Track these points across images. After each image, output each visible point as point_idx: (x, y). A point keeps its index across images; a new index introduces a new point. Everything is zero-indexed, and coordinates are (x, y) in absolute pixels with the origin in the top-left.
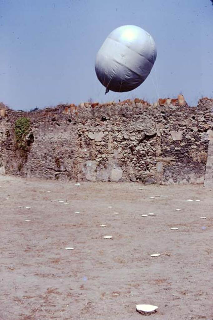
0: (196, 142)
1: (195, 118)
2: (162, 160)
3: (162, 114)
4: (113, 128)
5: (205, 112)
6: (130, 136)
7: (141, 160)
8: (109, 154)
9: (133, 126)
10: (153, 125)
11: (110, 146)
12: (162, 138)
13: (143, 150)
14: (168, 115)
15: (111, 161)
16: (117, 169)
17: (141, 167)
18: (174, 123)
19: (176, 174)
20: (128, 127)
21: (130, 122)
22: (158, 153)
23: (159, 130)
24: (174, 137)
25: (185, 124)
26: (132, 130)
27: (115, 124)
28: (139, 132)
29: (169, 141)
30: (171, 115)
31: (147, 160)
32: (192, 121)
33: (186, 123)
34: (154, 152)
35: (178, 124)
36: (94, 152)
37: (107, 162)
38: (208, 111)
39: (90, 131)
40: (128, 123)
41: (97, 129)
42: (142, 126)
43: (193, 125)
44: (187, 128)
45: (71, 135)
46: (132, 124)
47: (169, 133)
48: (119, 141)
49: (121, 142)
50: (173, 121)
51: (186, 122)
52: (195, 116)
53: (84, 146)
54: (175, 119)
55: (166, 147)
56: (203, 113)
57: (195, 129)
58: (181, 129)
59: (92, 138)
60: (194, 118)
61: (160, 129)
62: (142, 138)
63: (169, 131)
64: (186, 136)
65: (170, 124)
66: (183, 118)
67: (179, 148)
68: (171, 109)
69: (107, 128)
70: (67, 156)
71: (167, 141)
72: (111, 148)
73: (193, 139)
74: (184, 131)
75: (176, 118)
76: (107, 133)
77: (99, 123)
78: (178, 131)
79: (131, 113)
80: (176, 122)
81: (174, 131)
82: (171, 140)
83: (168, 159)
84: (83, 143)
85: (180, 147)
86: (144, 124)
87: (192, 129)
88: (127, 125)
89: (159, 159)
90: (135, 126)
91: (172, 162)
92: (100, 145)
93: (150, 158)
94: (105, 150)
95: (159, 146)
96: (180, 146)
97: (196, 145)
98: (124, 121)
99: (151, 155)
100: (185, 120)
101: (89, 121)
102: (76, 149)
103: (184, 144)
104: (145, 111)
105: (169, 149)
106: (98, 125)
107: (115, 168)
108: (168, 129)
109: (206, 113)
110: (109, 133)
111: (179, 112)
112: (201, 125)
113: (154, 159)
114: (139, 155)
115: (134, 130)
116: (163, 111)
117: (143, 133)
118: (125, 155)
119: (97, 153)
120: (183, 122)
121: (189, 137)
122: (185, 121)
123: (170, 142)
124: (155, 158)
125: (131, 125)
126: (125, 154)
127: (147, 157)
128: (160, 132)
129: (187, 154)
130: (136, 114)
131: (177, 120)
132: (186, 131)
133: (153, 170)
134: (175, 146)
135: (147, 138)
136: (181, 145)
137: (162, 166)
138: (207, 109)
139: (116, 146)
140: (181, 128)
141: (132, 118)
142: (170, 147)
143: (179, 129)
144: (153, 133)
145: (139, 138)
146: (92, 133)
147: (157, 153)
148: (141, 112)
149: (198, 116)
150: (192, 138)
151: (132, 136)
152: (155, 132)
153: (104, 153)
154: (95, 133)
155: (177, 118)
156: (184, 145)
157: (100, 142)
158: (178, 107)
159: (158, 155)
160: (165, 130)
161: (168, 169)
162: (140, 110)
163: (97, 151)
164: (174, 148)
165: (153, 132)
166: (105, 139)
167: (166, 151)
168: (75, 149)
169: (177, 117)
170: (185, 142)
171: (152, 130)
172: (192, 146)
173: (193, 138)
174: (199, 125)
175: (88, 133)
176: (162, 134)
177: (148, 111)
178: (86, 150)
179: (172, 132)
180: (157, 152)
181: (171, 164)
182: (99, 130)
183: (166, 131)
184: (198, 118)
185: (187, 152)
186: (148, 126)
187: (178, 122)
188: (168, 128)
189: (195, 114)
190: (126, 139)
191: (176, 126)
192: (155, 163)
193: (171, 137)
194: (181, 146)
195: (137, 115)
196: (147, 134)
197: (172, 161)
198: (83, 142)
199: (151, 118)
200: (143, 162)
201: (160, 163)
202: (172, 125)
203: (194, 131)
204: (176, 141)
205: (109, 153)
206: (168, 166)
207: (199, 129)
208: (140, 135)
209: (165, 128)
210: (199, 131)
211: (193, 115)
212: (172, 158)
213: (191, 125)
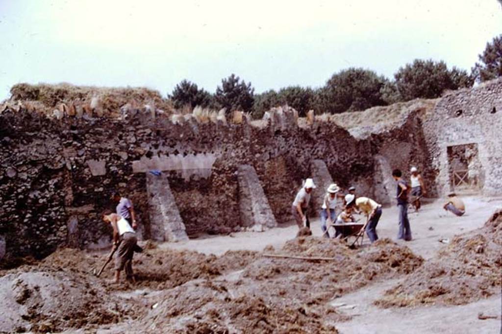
0: (126, 177)
1: (124, 138)
2: (76, 213)
3: (72, 131)
5: (137, 127)
7: (39, 216)
9: (24, 154)
10: (59, 151)
12: (74, 173)
13: (43, 198)
14: (82, 132)
17: (41, 228)
18: (92, 146)
19: (99, 234)
20: (14, 155)
21: (17, 146)
22: (70, 201)
23: (68, 158)
24: (94, 171)
25: (110, 148)
26: (21, 160)
28: (34, 164)
30: (87, 132)
31: (51, 215)
32: (118, 142)
34: (62, 200)
35: (99, 149)
38: (141, 126)
40: (14, 147)
42: (40, 154)
43: (122, 149)
44: (113, 154)
46: (21, 149)
47: (85, 164)
50: (91, 142)
51: (111, 145)
52: (123, 134)
55: (80, 188)
56: (134, 129)
57: (124, 156)
58: (103, 156)
60: (121, 137)
61: (70, 157)
62: (40, 175)
63: (85, 160)
64: (111, 168)
65: (86, 148)
66: (106, 138)
67: (101, 189)
68: (86, 123)
71: (83, 178)
73: (120, 172)
74: (108, 159)
75: (95, 138)
78: (98, 160)
79: (20, 128)
80: (95, 146)
81: (93, 160)
82: (88, 176)
83: (85, 209)
85: (101, 187)
86: (42, 150)
87: (119, 155)
88: (11, 152)
89: (71, 211)
90: (27, 154)
91: (91, 214)
93: (56, 212)
95: (70, 188)
96: (102, 185)
97: (126, 181)
99: (56, 206)
100: (108, 141)
103: (108, 181)
104: (44, 126)
105: (85, 192)
108: (84, 157)
109: (138, 130)
111: (98, 127)
112: (132, 149)
113: (62, 212)
114: (35, 207)
115: (24, 160)
116: (75, 125)
117: (40, 166)
118: (9, 209)
120: (106, 144)
121: (115, 168)
122: (108, 143)
123: (88, 178)
124: (63, 210)
125: (20, 152)
126: (8, 207)
127: (49, 209)
128: (71, 163)
130: (28, 131)
131: (97, 141)
132: (110, 159)
133: (62, 231)
134: (95, 186)
136: (103, 183)
137: (77, 222)
138: (139, 124)
140: (103, 154)
141: (22, 138)
142: (86, 188)
143: (99, 156)
144: (60, 165)
145: (34, 175)
147: (68, 200)
148: (38, 126)
149: (127, 134)
150: (119, 170)
151: (20, 172)
152: (63, 162)
156: (108, 183)
158: (97, 119)
159: (69, 204)
160: (79, 158)
161: (87, 227)
162: (36, 124)
164: (94, 190)
165: (60, 162)
167: (81, 196)
169: (97, 136)
170: (110, 178)
171: (57, 159)
172: (121, 184)
174: (130, 149)
176: (74, 167)
177: (50, 126)
179: (91, 162)
180: (67, 198)
181: (91, 217)
183: (80, 161)
184: (128, 138)
186: (50, 153)
187: (99, 145)
188: (83, 155)
189: (123, 131)
190: (10, 178)
191: (96, 152)
192: (65, 218)
193: (89, 170)
194: (104, 185)
195: (33, 132)
196: (49, 166)
197: (91, 211)
199: (55, 138)
200: (44, 219)
201: (72, 217)
202: (89, 149)
203: (121, 159)
204: (97, 176)
206: (85, 221)
207: (130, 155)
208: (36, 170)
209: (78, 156)
210: (130, 159)
211: (121, 133)
212: (90, 207)
213: (118, 149)
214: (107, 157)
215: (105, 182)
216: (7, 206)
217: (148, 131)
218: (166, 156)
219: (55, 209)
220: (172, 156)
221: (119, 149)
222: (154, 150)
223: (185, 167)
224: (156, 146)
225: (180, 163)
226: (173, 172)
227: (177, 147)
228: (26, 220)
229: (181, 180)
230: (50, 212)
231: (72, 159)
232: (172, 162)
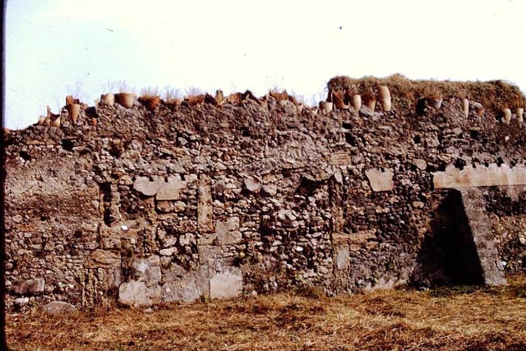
0: (423, 194)
1: (422, 140)
2: (347, 241)
3: (344, 130)
4: (212, 163)
5: (441, 126)
6: (264, 184)
7: (293, 245)
8: (199, 235)
9: (272, 159)
10: (324, 157)
11: (203, 213)
12: (346, 187)
13: (298, 219)
14: (359, 131)
15: (207, 253)
16: (227, 272)
18: (374, 150)
19: (380, 271)
20: (258, 161)
21: (262, 148)
22: (338, 224)
24: (375, 184)
25: (400, 153)
27: (220, 154)
28: (286, 173)
29: (363, 194)
30: (366, 132)
31: (310, 243)
32: (413, 146)
33: (400, 150)
34: (327, 223)
35: (384, 154)
36: (153, 232)
37: (195, 256)
38: (447, 124)
39: (141, 175)
40: (257, 151)
41: (164, 168)
42: (297, 159)
43: (417, 156)
44: (404, 162)
45: (73, 184)
46: (268, 153)
47: (363, 175)
48: (229, 200)
49: (236, 200)
50: (372, 145)
51: (402, 149)
52: (421, 135)
53: (117, 215)
54: (377, 141)
55: (354, 207)
56: (437, 128)
57: (421, 164)
58: (390, 165)
59: (146, 193)
60: (417, 139)
61: (340, 165)
62: (295, 188)
63: (364, 169)
64: (402, 181)
65: (364, 153)
66: (394, 139)
67: (386, 210)
68: (366, 118)
69: (194, 163)
70: (61, 247)
71: (358, 194)
72: (208, 219)
73: (416, 187)
74: (397, 169)
75: (378, 139)
76: (195, 177)
77: (169, 152)
78: (383, 170)
79: (267, 124)
80: (378, 149)
81: (375, 169)
82: (367, 191)
83: (362, 236)
84: (115, 207)
85: (387, 206)
86: (300, 154)
87: (414, 163)
89: (340, 238)
90: (276, 160)
91: (371, 242)
92: (171, 212)
93: (318, 238)
94: (189, 225)
95: (340, 207)
96: (387, 204)
97: (423, 200)
98: (244, 146)
99: (319, 231)
100: (398, 144)
101: (136, 144)
102: (94, 226)
103: (396, 199)
104: (303, 122)
105: (361, 213)
106: (165, 156)
107: (220, 269)
108: (360, 166)
109: (442, 129)
110: (199, 178)
111: (384, 125)
112: (433, 156)
113: (326, 239)
114: (288, 232)
115: (273, 168)
116: (348, 122)
117: (296, 176)
119: (162, 234)
120: (395, 148)
121: (408, 182)
122: (398, 147)
123: (366, 195)
124: (329, 237)
125: (266, 157)
126: (248, 231)
127: (308, 235)
128: (342, 174)
129: (403, 222)
130: (278, 129)
131: (381, 144)
132: (401, 169)
133: (325, 266)
134: (376, 205)
135: (308, 187)
136: (390, 201)
137: (348, 254)
138: (445, 121)
139: (223, 211)
140: (389, 162)
141: (269, 137)
142: (364, 208)
143: (384, 164)
144: (324, 176)
145: (287, 189)
146: (146, 179)
147: (336, 224)
148: (293, 122)
149: (427, 134)
150: (413, 184)
151: (267, 184)
152: (330, 172)
153: (184, 234)
154: (155, 177)
155: (381, 139)
156: (397, 201)
157: (174, 201)
158: (381, 113)
159: (338, 229)
160: (354, 167)
161: (362, 260)
162: (291, 119)
163: (162, 227)
164: (375, 210)
165: (326, 172)
166: (188, 194)
167: (356, 218)
168: (89, 227)
169: (381, 136)
170: (399, 195)
171: (322, 167)
172: (416, 204)
173: (417, 185)
174: (430, 155)
175: (134, 179)
176: (347, 178)
177: (311, 122)
178: (125, 228)
179: (371, 173)
180: (334, 220)
181: (369, 248)
182: (168, 168)
183: (354, 170)
184: (427, 140)
185: (403, 217)
186: (310, 158)
187: (384, 149)
188: (359, 163)
189: (420, 131)
190: (251, 192)
191: (379, 158)
192: (331, 247)
193: (369, 184)
194: (390, 204)
195: (283, 130)
196: (310, 177)
197: (369, 240)
198: (117, 204)
199: (318, 139)
200: (300, 249)
201: (341, 246)
202: (369, 154)
203: (417, 170)
204: (381, 192)
205: (199, 232)
206: (362, 253)
207: (430, 164)
208: (290, 182)
209: (353, 164)
210: (430, 169)
211: (417, 133)
212: (372, 233)
213: (411, 155)
214: (395, 165)
215: (392, 200)
216: (247, 229)
217: (458, 131)
218: (484, 166)
219: (317, 235)
220: (493, 166)
221: (413, 155)
222: (465, 158)
223: (511, 182)
224: (470, 153)
225: (505, 177)
226: (494, 188)
227: (501, 154)
228: (272, 249)
229: (506, 200)
230: (309, 239)
231: (344, 168)
232: (492, 175)
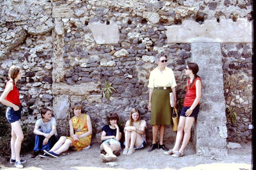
0: (155, 48)
2: (67, 92)
10: (45, 10)
12: (67, 39)
22: (58, 75)
23: (60, 19)
24: (99, 37)
25: (128, 6)
29: (86, 46)
31: (30, 92)
34: (47, 74)
35: (110, 7)
42: (19, 13)
43: (148, 8)
44: (133, 15)
47: (85, 28)
55: (76, 59)
57: (154, 17)
58: (116, 18)
61: (62, 18)
62: (17, 40)
63: (87, 22)
64: (130, 34)
65: (88, 6)
67: (111, 63)
71: (81, 46)
73: (146, 41)
74: (125, 22)
78: (108, 23)
80: (103, 3)
81: (99, 22)
82: (90, 44)
83: (83, 88)
86: (22, 9)
87: (144, 16)
89: (59, 89)
93: (38, 87)
95: (61, 59)
96: (113, 57)
99: (39, 81)
103: (123, 52)
105: (84, 65)
108: (84, 19)
112: (168, 9)
113: (47, 89)
117: (19, 29)
123: (89, 47)
124: (48, 87)
127: (29, 84)
128: (64, 26)
129: (130, 76)
132: (130, 22)
134: (102, 58)
136: (115, 54)
137: (68, 105)
140: (116, 14)
142: (87, 61)
143: (110, 17)
144: (44, 29)
147: (56, 75)
150: (144, 38)
152: (50, 24)
156: (124, 54)
159: (58, 80)
160: (76, 20)
164: (99, 63)
165: (46, 25)
167: (77, 69)
170: (127, 48)
171: (42, 20)
172: (145, 58)
174: (164, 8)
176: (69, 31)
179: (95, 26)
180: (54, 72)
181: (91, 100)
183: (77, 23)
187: (109, 2)
188: (82, 16)
191: (105, 12)
192: (51, 97)
193: (91, 36)
194: (116, 58)
197: (91, 93)
201: (61, 97)
202: (93, 8)
203: (148, 23)
204: (105, 45)
207: (164, 17)
208: (13, 34)
209: (76, 16)
210: (162, 22)
212: (93, 86)
214: (122, 18)
215: (118, 54)
218: (231, 20)
219: (36, 84)
221: (143, 8)
222: (208, 11)
224: (213, 6)
230: (29, 87)
231: (65, 20)
